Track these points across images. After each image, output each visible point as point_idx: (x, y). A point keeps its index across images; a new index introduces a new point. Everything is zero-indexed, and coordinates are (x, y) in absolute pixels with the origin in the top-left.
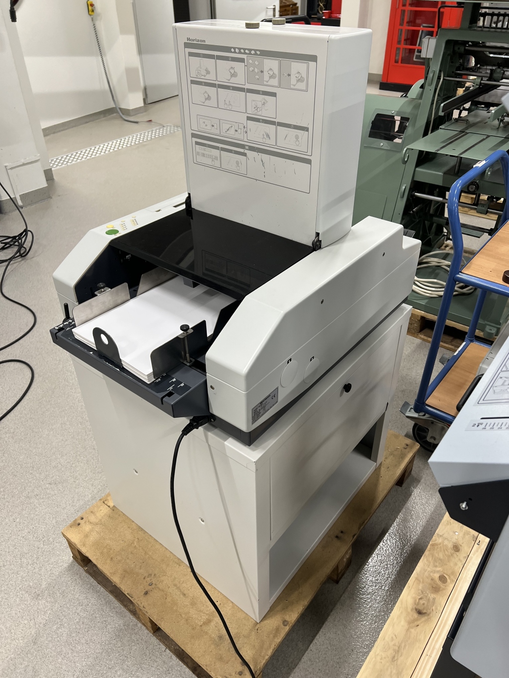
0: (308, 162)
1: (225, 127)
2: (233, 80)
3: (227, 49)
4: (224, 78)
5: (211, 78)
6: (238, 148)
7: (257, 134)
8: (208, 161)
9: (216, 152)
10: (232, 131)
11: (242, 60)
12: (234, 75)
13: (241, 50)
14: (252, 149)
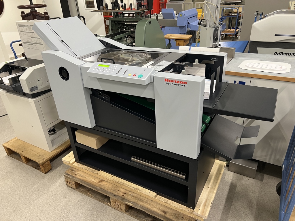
0: (42, 44)
1: (28, 40)
2: (27, 31)
3: (25, 25)
4: (25, 31)
5: (23, 31)
6: (31, 43)
7: (33, 40)
8: (27, 47)
9: (28, 45)
10: (29, 40)
11: (27, 27)
12: (27, 30)
13: (27, 25)
14: (33, 43)
